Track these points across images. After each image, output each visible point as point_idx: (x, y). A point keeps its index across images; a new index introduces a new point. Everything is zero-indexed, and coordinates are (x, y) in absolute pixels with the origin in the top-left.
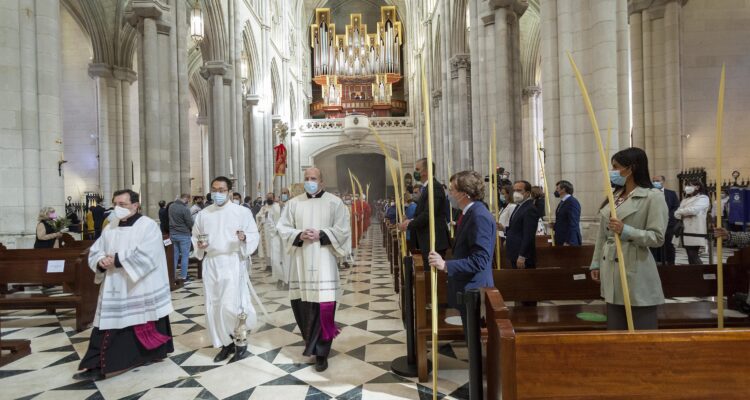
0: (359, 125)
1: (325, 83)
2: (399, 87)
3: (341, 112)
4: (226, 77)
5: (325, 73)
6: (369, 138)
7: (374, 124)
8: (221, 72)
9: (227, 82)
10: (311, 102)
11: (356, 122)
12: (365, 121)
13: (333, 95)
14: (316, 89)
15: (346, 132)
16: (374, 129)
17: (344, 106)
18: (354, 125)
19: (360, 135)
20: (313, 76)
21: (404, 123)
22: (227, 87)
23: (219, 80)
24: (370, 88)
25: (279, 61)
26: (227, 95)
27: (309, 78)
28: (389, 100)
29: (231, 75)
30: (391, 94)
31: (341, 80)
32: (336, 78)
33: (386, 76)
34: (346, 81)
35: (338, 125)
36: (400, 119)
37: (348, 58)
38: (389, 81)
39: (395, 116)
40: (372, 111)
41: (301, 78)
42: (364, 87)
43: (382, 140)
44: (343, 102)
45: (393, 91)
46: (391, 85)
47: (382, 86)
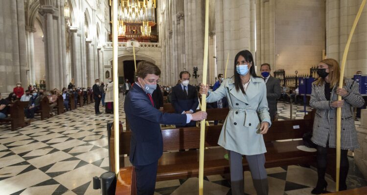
0: (134, 46)
2: (154, 28)
3: (125, 39)
4: (55, 15)
6: (139, 52)
7: (142, 46)
8: (51, 12)
9: (55, 18)
10: (109, 33)
11: (132, 44)
12: (137, 44)
13: (121, 31)
15: (127, 49)
16: (142, 48)
17: (127, 36)
18: (131, 46)
20: (110, 21)
21: (156, 46)
22: (55, 21)
23: (50, 17)
24: (140, 28)
25: (90, 11)
26: (56, 25)
27: (108, 21)
28: (149, 34)
29: (58, 14)
30: (150, 32)
31: (125, 24)
32: (122, 22)
33: (148, 22)
34: (128, 24)
35: (124, 46)
36: (155, 44)
37: (129, 13)
38: (149, 25)
39: (151, 42)
40: (141, 39)
41: (104, 21)
42: (137, 27)
43: (146, 54)
44: (126, 34)
45: (152, 30)
46: (150, 27)
47: (146, 27)
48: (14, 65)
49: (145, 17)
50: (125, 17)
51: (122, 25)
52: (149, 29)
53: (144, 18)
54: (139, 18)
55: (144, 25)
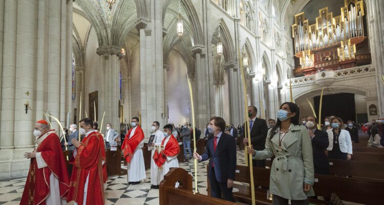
0: (326, 77)
1: (302, 56)
2: (363, 46)
3: (314, 70)
4: (235, 68)
5: (302, 49)
6: (334, 84)
7: (339, 74)
8: (232, 66)
9: (235, 70)
10: (294, 68)
11: (323, 75)
12: (331, 74)
13: (308, 62)
14: (297, 60)
15: (316, 83)
16: (339, 77)
17: (316, 67)
18: (322, 78)
19: (328, 83)
20: (294, 54)
21: (367, 69)
22: (236, 72)
23: (232, 70)
24: (336, 52)
25: (269, 52)
26: (236, 76)
27: (292, 55)
28: (353, 56)
29: (237, 67)
30: (355, 51)
31: (313, 52)
32: (309, 51)
33: (349, 40)
34: (317, 51)
35: (311, 79)
36: (363, 67)
37: (319, 38)
38: (352, 43)
39: (358, 66)
40: (337, 65)
41: (285, 57)
42: (332, 52)
43: (346, 84)
44: (315, 65)
45: (357, 49)
46: (354, 46)
47: (346, 47)
48: (207, 113)
49: (345, 34)
50: (313, 45)
51: (309, 54)
52: (352, 48)
53: (343, 36)
54: (335, 39)
55: (342, 46)
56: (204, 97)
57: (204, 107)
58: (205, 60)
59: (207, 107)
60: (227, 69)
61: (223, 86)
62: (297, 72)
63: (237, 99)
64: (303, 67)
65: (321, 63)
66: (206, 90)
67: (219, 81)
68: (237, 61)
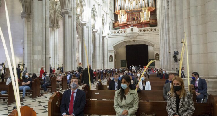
0: (133, 32)
1: (119, 13)
2: (153, 13)
3: (127, 26)
4: (69, 15)
5: (120, 9)
6: (138, 37)
7: (141, 31)
8: (67, 13)
9: (70, 17)
10: (114, 22)
11: (132, 30)
12: (136, 30)
13: (123, 19)
14: (116, 16)
15: (128, 35)
16: (141, 33)
17: (128, 23)
18: (131, 32)
19: (134, 36)
20: (115, 11)
21: (155, 30)
22: (70, 19)
23: (67, 16)
24: (140, 14)
25: (97, 7)
26: (70, 22)
27: (113, 12)
28: (149, 19)
29: (71, 14)
30: (150, 17)
31: (127, 12)
32: (124, 11)
33: (147, 8)
34: (129, 12)
35: (125, 32)
36: (153, 28)
37: (130, 2)
38: (148, 11)
39: (151, 26)
40: (141, 25)
41: (108, 12)
42: (137, 14)
43: (144, 38)
44: (127, 21)
45: (151, 15)
46: (149, 12)
47: (145, 13)
48: (42, 54)
49: (145, 3)
50: (126, 7)
51: (124, 13)
52: (148, 14)
53: (144, 5)
54: (139, 5)
55: (143, 11)
56: (40, 38)
57: (40, 48)
58: (42, 3)
59: (42, 47)
60: (63, 14)
61: (57, 29)
62: (116, 26)
63: (70, 43)
64: (120, 21)
65: (131, 21)
66: (43, 32)
67: (54, 24)
68: (71, 9)
